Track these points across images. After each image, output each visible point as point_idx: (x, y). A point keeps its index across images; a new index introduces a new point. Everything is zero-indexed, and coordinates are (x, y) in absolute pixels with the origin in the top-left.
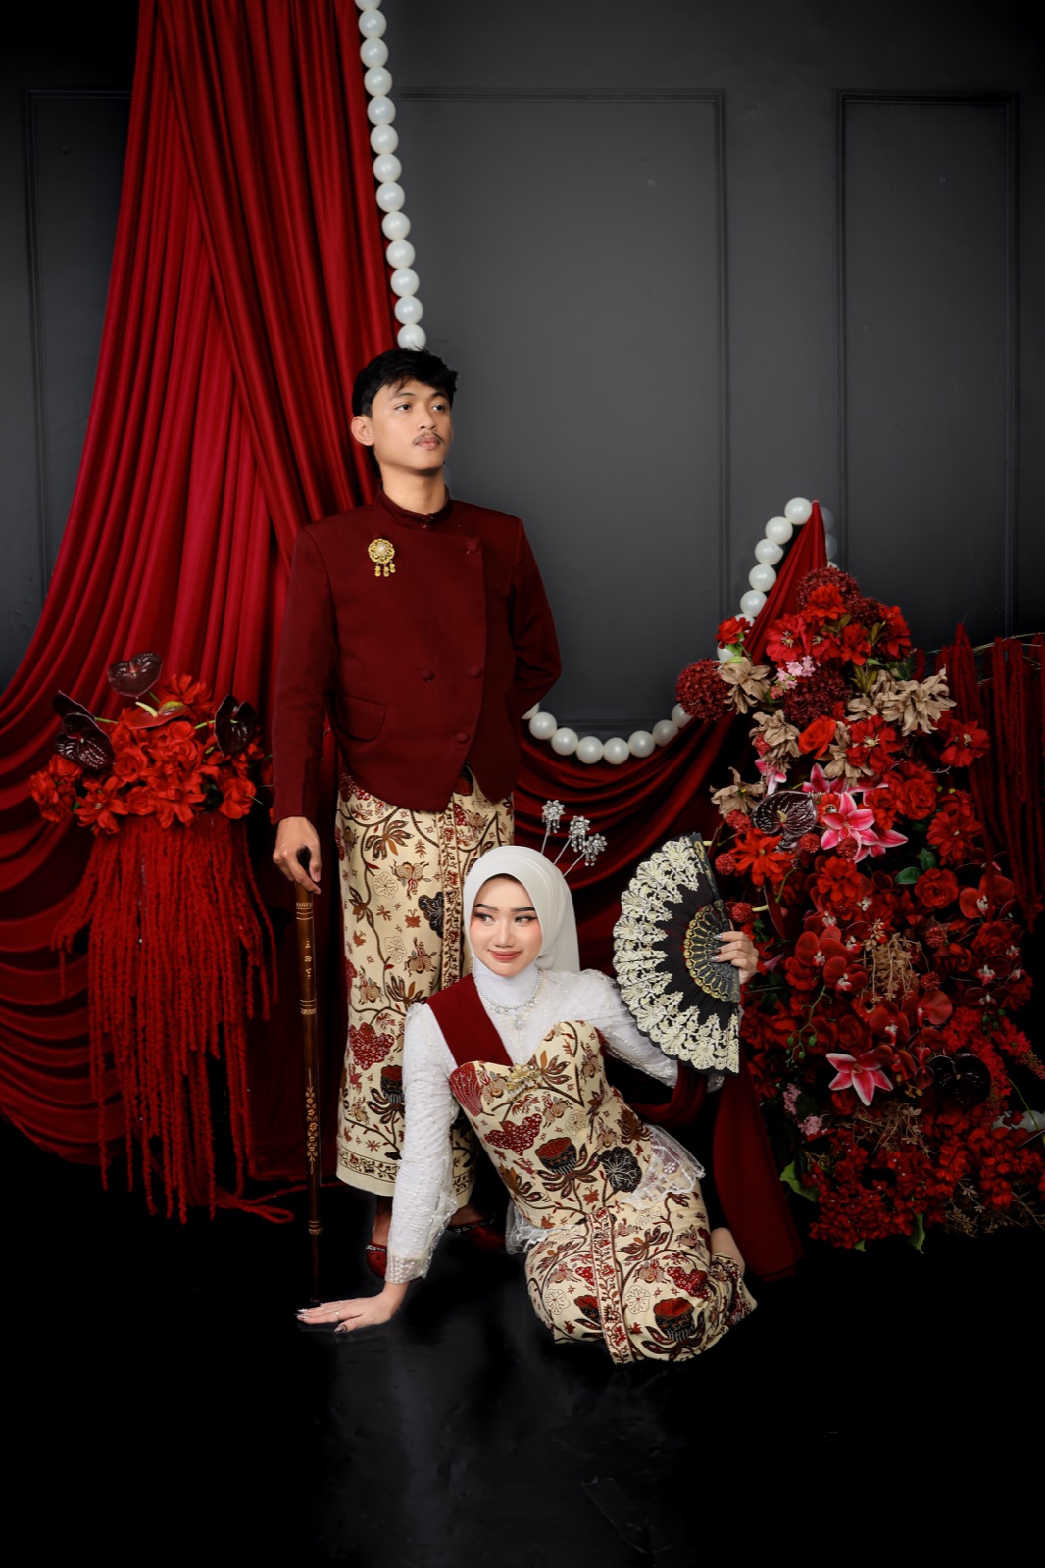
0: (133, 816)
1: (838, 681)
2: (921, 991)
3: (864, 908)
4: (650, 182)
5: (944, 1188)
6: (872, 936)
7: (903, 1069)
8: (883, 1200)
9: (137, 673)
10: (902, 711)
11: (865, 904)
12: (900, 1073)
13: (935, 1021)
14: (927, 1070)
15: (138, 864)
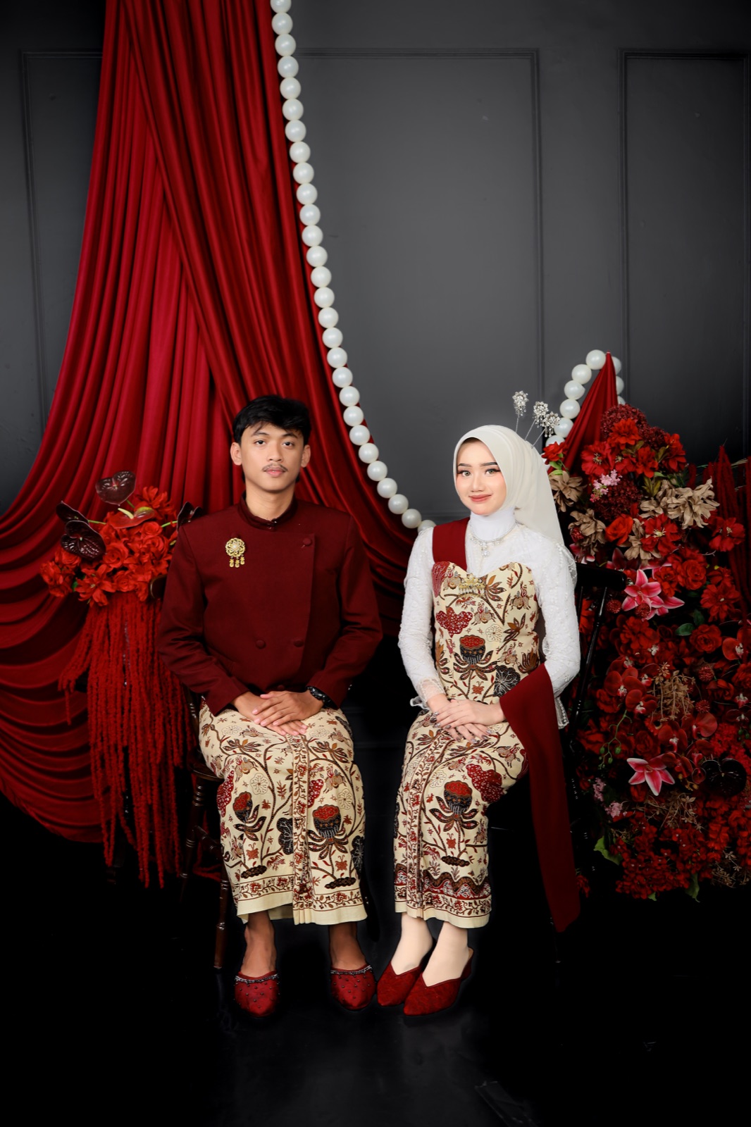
0: (119, 592)
1: (633, 489)
2: (695, 713)
3: (653, 653)
4: (485, 118)
5: (713, 855)
6: (660, 674)
7: (683, 770)
8: (668, 863)
9: (118, 487)
10: (682, 512)
11: (654, 650)
12: (681, 773)
13: (705, 734)
14: (702, 771)
15: (122, 627)
